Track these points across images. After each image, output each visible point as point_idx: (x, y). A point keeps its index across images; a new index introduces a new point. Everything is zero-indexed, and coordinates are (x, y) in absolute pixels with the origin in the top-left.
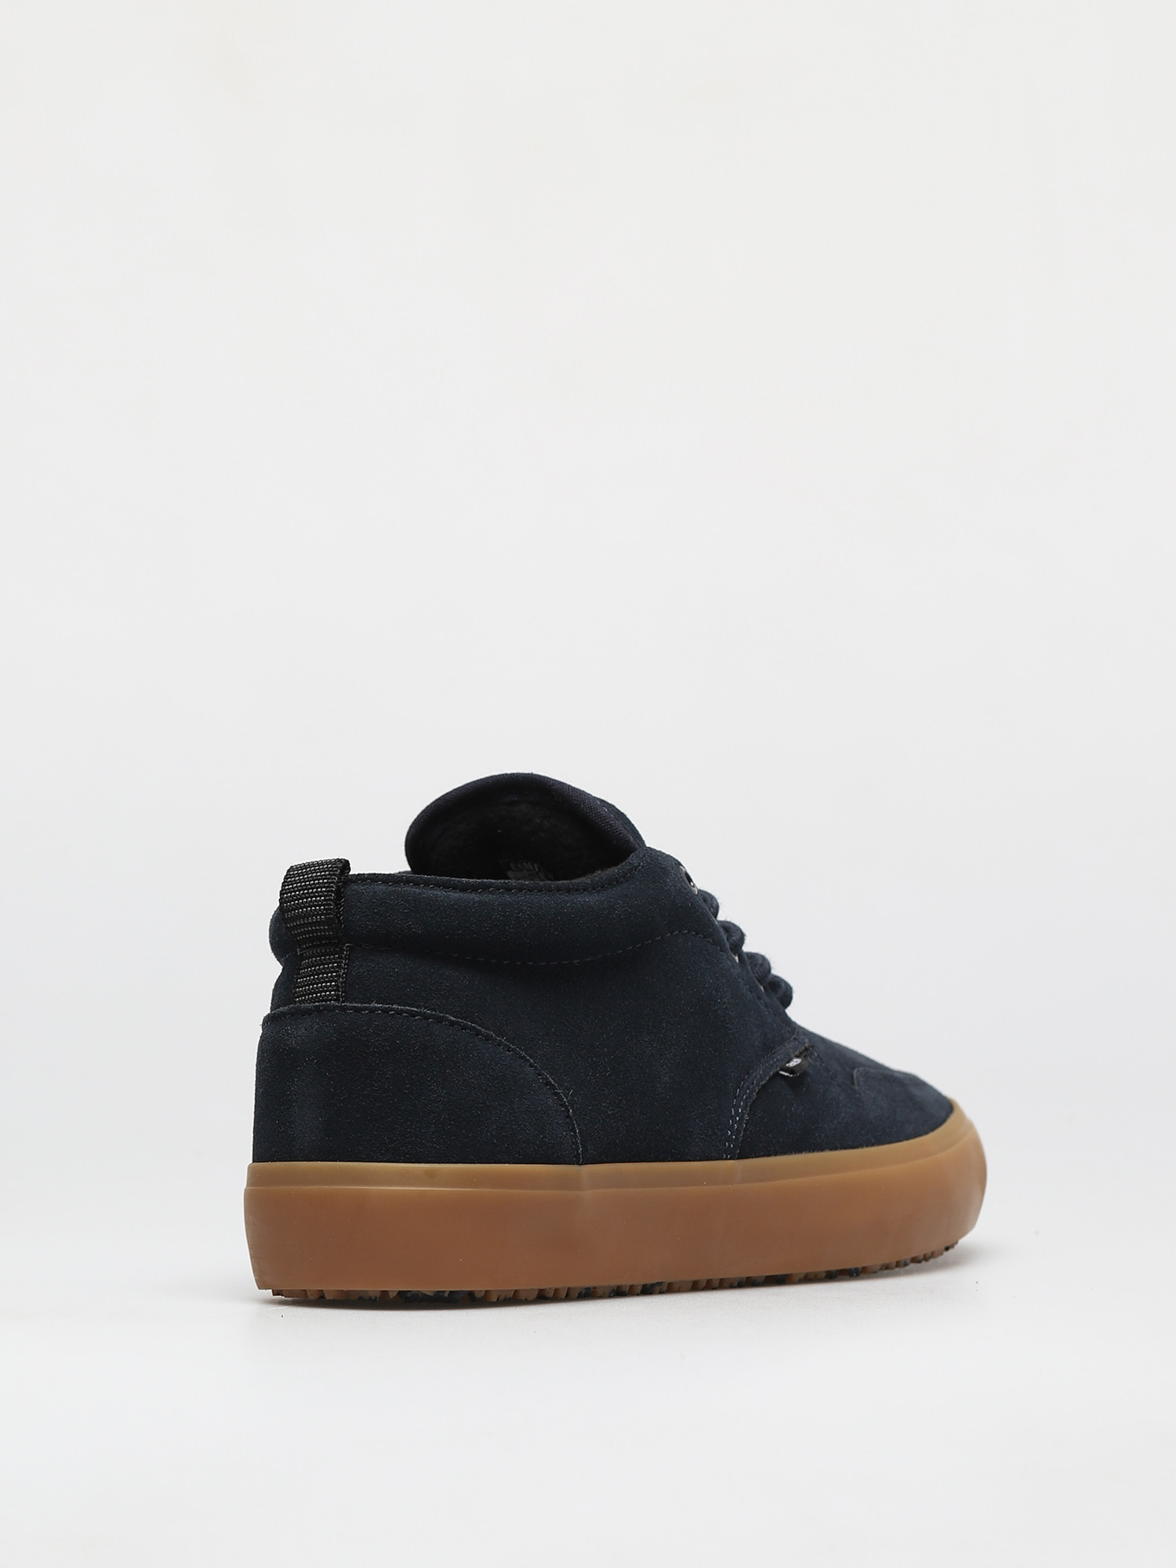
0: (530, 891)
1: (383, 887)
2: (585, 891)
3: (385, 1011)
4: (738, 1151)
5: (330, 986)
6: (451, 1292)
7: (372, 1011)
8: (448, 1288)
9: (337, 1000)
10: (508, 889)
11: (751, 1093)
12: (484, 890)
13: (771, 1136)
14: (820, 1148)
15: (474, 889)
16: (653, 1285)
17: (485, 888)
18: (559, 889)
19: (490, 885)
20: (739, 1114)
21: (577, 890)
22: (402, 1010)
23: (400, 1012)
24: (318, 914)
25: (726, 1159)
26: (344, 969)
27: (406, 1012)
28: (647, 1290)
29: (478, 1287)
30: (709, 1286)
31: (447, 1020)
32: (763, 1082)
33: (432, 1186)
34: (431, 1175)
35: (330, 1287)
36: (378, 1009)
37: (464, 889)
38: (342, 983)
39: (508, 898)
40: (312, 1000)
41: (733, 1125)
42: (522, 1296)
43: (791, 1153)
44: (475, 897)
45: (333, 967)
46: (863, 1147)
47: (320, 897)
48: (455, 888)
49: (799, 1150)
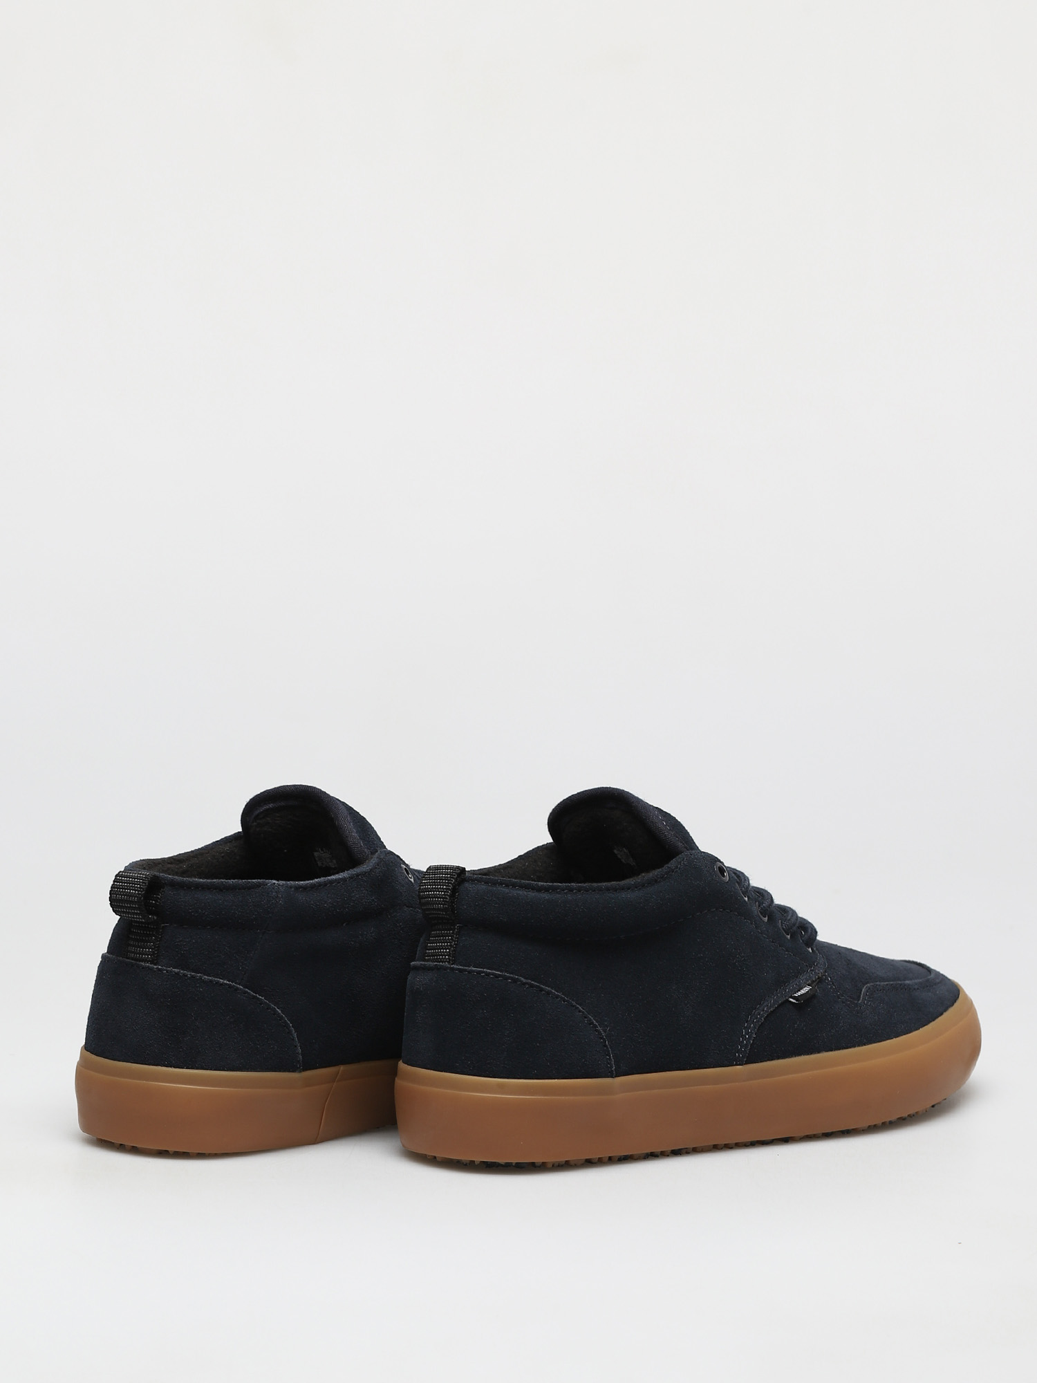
0: (587, 891)
1: (483, 887)
2: (629, 889)
3: (479, 973)
4: (745, 1060)
5: (446, 952)
6: (516, 1163)
7: (470, 972)
8: (514, 1161)
9: (449, 962)
10: (571, 890)
11: (760, 1018)
12: (553, 890)
13: (774, 1046)
14: (818, 1050)
15: (547, 890)
16: (680, 1150)
17: (554, 889)
18: (608, 889)
19: (558, 887)
20: (748, 1034)
21: (623, 889)
22: (489, 973)
23: (488, 974)
24: (439, 904)
25: (736, 1065)
26: (455, 941)
27: (493, 974)
28: (677, 1153)
29: (538, 1160)
30: (728, 1147)
31: (521, 981)
32: (772, 1009)
33: (502, 1094)
34: (501, 1086)
35: (440, 1155)
36: (474, 971)
37: (539, 889)
38: (452, 951)
39: (569, 897)
40: (433, 961)
41: (743, 1041)
42: (572, 1163)
43: (792, 1057)
44: (546, 896)
45: (448, 939)
46: (855, 1047)
47: (442, 892)
48: (533, 888)
49: (799, 1054)
